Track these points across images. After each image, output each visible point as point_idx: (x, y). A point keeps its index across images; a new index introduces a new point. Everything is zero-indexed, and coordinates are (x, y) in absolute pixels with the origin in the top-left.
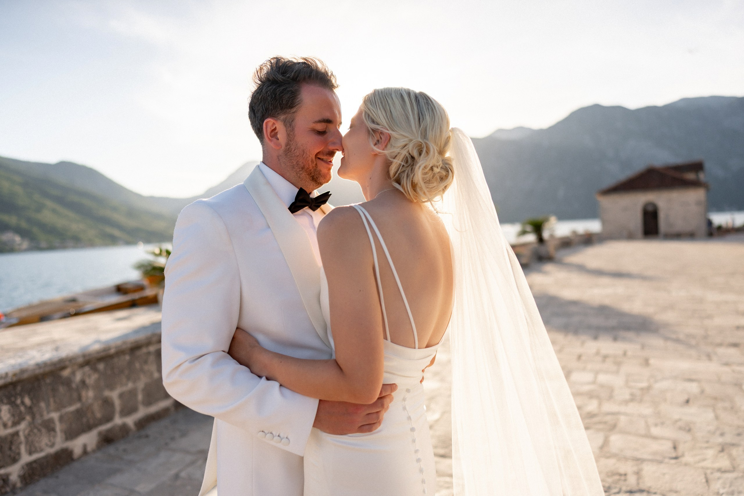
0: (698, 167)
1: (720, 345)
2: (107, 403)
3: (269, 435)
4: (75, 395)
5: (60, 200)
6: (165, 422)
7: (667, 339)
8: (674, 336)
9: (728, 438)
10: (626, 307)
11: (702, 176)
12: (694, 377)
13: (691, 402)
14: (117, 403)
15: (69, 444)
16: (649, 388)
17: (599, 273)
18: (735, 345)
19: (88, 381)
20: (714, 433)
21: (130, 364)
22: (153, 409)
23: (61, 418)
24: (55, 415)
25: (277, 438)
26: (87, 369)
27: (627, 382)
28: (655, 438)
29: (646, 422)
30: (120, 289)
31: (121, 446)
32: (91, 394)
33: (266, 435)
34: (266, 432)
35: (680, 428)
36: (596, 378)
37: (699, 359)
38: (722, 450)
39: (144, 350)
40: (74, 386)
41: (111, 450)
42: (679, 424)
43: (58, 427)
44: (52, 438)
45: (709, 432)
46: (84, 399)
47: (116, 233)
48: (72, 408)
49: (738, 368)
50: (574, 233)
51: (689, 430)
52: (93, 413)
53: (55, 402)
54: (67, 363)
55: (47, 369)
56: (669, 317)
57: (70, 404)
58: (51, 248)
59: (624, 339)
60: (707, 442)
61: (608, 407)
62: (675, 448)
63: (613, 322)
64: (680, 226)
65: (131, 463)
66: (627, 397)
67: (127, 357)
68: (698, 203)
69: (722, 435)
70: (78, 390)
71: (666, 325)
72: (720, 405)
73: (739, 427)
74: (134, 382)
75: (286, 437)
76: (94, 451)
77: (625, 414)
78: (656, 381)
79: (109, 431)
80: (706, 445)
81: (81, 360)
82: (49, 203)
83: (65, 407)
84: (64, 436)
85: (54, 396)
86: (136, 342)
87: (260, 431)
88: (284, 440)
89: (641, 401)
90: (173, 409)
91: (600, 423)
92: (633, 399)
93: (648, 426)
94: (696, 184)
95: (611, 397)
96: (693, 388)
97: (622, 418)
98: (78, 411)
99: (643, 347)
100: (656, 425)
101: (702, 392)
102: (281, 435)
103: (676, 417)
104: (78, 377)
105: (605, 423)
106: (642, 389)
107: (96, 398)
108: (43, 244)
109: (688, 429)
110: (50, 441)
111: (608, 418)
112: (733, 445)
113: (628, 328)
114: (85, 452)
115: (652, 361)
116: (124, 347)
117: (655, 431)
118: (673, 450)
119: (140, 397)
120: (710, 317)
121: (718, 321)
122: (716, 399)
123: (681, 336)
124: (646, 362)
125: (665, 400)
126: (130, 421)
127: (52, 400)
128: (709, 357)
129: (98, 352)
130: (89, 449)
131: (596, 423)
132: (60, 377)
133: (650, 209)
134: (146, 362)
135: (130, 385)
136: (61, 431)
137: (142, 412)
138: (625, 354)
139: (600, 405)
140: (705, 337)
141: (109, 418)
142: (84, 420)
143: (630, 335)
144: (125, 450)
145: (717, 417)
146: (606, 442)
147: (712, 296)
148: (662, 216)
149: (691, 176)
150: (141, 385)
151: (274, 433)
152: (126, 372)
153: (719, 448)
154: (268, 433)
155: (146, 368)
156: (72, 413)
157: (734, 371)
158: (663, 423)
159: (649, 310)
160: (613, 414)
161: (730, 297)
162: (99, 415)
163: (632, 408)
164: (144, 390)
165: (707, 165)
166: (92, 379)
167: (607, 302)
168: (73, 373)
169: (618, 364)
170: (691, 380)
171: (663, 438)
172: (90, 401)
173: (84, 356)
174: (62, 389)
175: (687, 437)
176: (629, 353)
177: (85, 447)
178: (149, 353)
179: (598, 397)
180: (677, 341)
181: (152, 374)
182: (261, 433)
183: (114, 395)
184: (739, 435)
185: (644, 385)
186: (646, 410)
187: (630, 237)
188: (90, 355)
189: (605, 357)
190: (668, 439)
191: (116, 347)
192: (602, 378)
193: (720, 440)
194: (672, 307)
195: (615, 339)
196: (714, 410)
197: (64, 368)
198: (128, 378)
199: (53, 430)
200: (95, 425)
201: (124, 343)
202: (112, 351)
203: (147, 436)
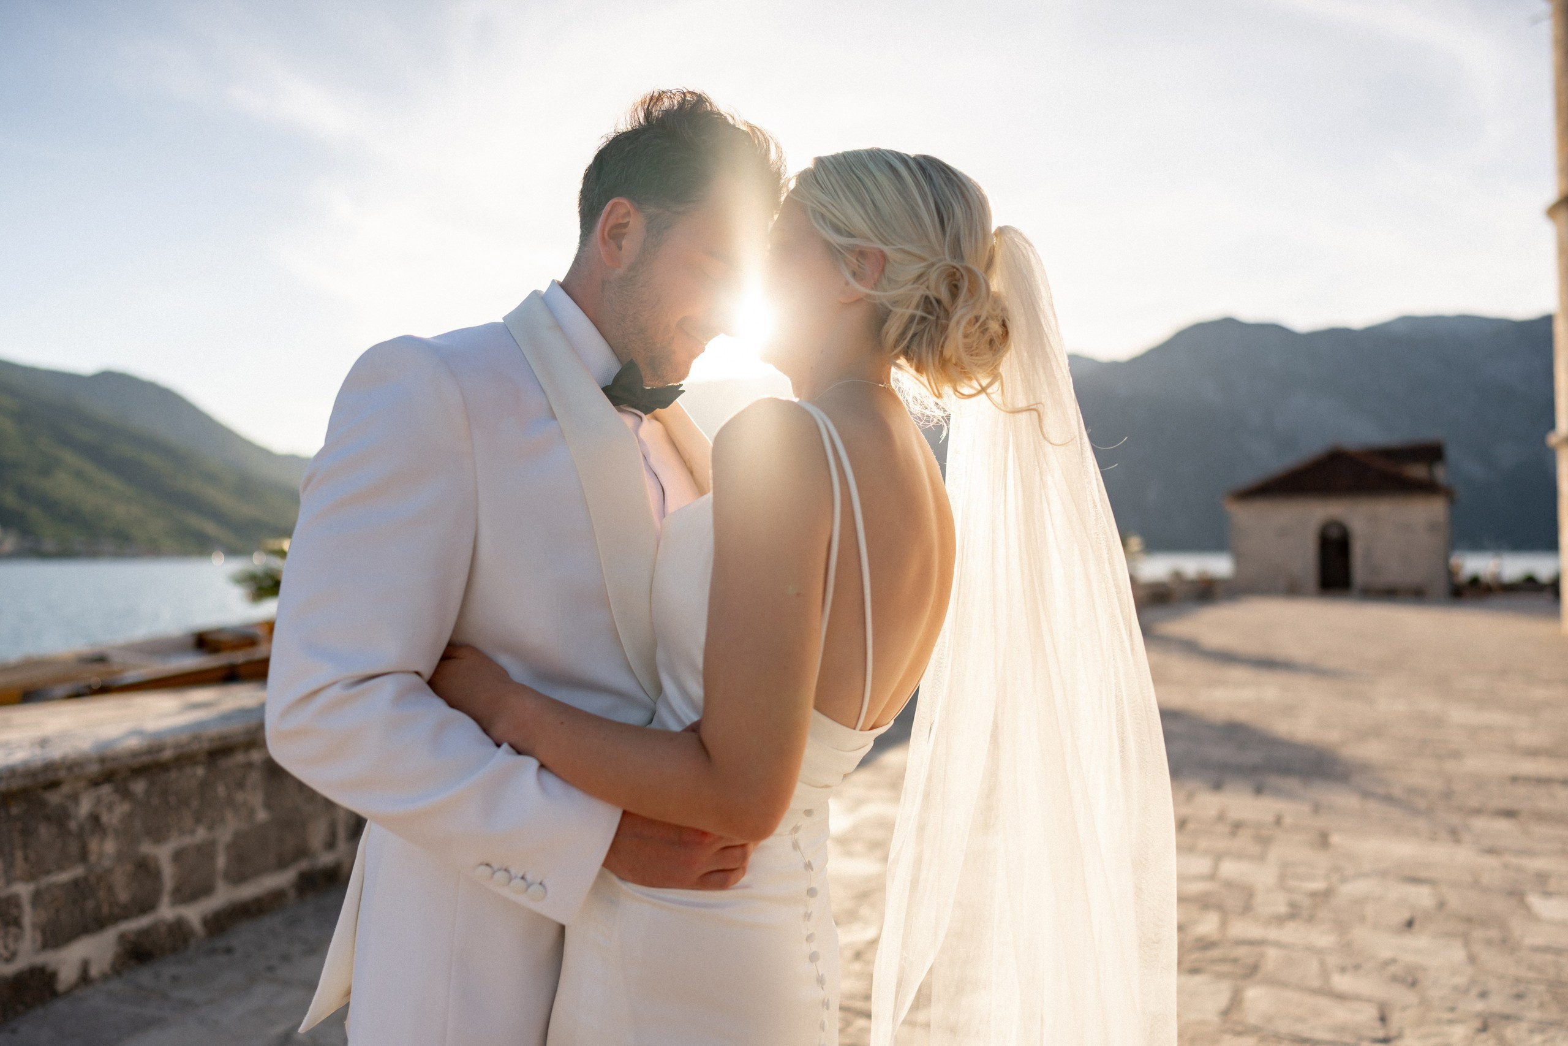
0: (1432, 453)
1: (1478, 812)
2: (146, 869)
3: (501, 876)
4: (73, 848)
5: (95, 453)
6: (272, 922)
7: (1366, 795)
8: (1381, 790)
9: (1497, 1003)
10: (1282, 727)
11: (1441, 474)
12: (1423, 874)
13: (1417, 926)
14: (168, 872)
15: (49, 958)
16: (1327, 894)
17: (1226, 658)
18: (1510, 814)
19: (105, 818)
20: (1466, 991)
21: (205, 785)
22: (248, 891)
23: (37, 898)
24: (23, 890)
25: (517, 883)
26: (106, 790)
27: (1282, 878)
28: (1341, 997)
29: (1322, 964)
30: (203, 642)
31: (168, 969)
32: (110, 846)
33: (494, 873)
34: (496, 866)
35: (1395, 979)
36: (1216, 867)
37: (1433, 838)
38: (1484, 1028)
39: (240, 758)
40: (73, 825)
41: (145, 976)
42: (1392, 969)
43: (27, 919)
44: (10, 942)
45: (1456, 988)
46: (93, 858)
47: (210, 528)
48: (64, 877)
49: (1514, 861)
50: (1177, 576)
51: (1414, 984)
52: (110, 889)
53: (26, 859)
54: (62, 774)
55: (16, 784)
56: (1372, 751)
57: (61, 868)
58: (65, 553)
59: (1278, 792)
60: (1452, 1009)
61: (1240, 928)
62: (1383, 1019)
63: (1254, 756)
64: (1394, 573)
65: (187, 1005)
66: (1282, 909)
67: (200, 771)
68: (1432, 527)
69: (1483, 995)
70: (81, 835)
71: (1365, 768)
72: (1478, 933)
73: (1518, 980)
74: (211, 828)
75: (539, 881)
76: (105, 977)
77: (1278, 944)
78: (1344, 880)
79: (145, 933)
80: (1448, 1016)
81: (94, 769)
82: (69, 457)
83: (48, 872)
84: (39, 937)
85: (25, 846)
86: (222, 738)
87: (481, 864)
88: (535, 888)
89: (1311, 919)
90: (292, 894)
91: (1224, 960)
92: (1294, 913)
93: (1325, 973)
94: (1428, 488)
95: (1247, 909)
96: (1423, 897)
97: (1272, 954)
98: (76, 883)
99: (1317, 809)
100: (1343, 970)
101: (1441, 905)
102: (529, 877)
103: (1386, 954)
104: (85, 807)
105: (1235, 961)
106: (1313, 894)
107: (120, 857)
108: (49, 545)
109: (1411, 980)
110: (6, 947)
111: (1241, 952)
112: (1507, 1018)
113: (1285, 769)
114: (84, 978)
115: (1335, 839)
116: (195, 747)
117: (1342, 982)
118: (1378, 1024)
119: (221, 862)
120: (1457, 755)
121: (1473, 764)
122: (1469, 920)
123: (1397, 792)
124: (1323, 841)
125: (1362, 919)
126: (194, 914)
127: (19, 854)
128: (1455, 835)
129: (135, 754)
130: (94, 971)
131: (1214, 961)
132: (43, 804)
133: (1334, 533)
134: (241, 785)
135: (201, 834)
136: (34, 926)
137: (222, 897)
138: (1278, 821)
139: (1224, 924)
140: (1448, 795)
141: (146, 906)
142: (90, 904)
143: (1291, 783)
144: (175, 979)
145: (1472, 959)
146: (1236, 1001)
147: (1460, 714)
148: (1358, 549)
149: (1418, 471)
150: (225, 835)
151: (513, 871)
152: (195, 803)
153: (1477, 1024)
154: (500, 870)
155: (240, 797)
156: (63, 886)
157: (1506, 866)
158: (1357, 967)
159: (1331, 736)
160: (1251, 943)
161: (1498, 718)
162: (123, 896)
163: (1291, 933)
164: (230, 847)
165: (1452, 453)
166: (116, 814)
167: (1242, 715)
168: (75, 798)
169: (1264, 841)
170: (1415, 880)
171: (1357, 998)
172: (107, 863)
173: (102, 760)
174: (45, 832)
175: (1410, 997)
176: (1288, 820)
177: (85, 965)
178: (250, 765)
179: (1220, 908)
180: (1389, 799)
181: (252, 812)
182: (484, 868)
183: (163, 854)
184: (1519, 996)
185: (1318, 885)
186: (1322, 938)
187: (1292, 590)
188: (115, 758)
189: (1237, 827)
190: (1369, 1000)
191: (178, 746)
192: (1230, 869)
193: (1479, 1006)
194: (1377, 731)
195: (1259, 790)
196: (1467, 943)
197: (54, 785)
198: (198, 820)
199: (17, 922)
200: (114, 919)
201: (196, 738)
202: (167, 754)
203: (229, 951)
